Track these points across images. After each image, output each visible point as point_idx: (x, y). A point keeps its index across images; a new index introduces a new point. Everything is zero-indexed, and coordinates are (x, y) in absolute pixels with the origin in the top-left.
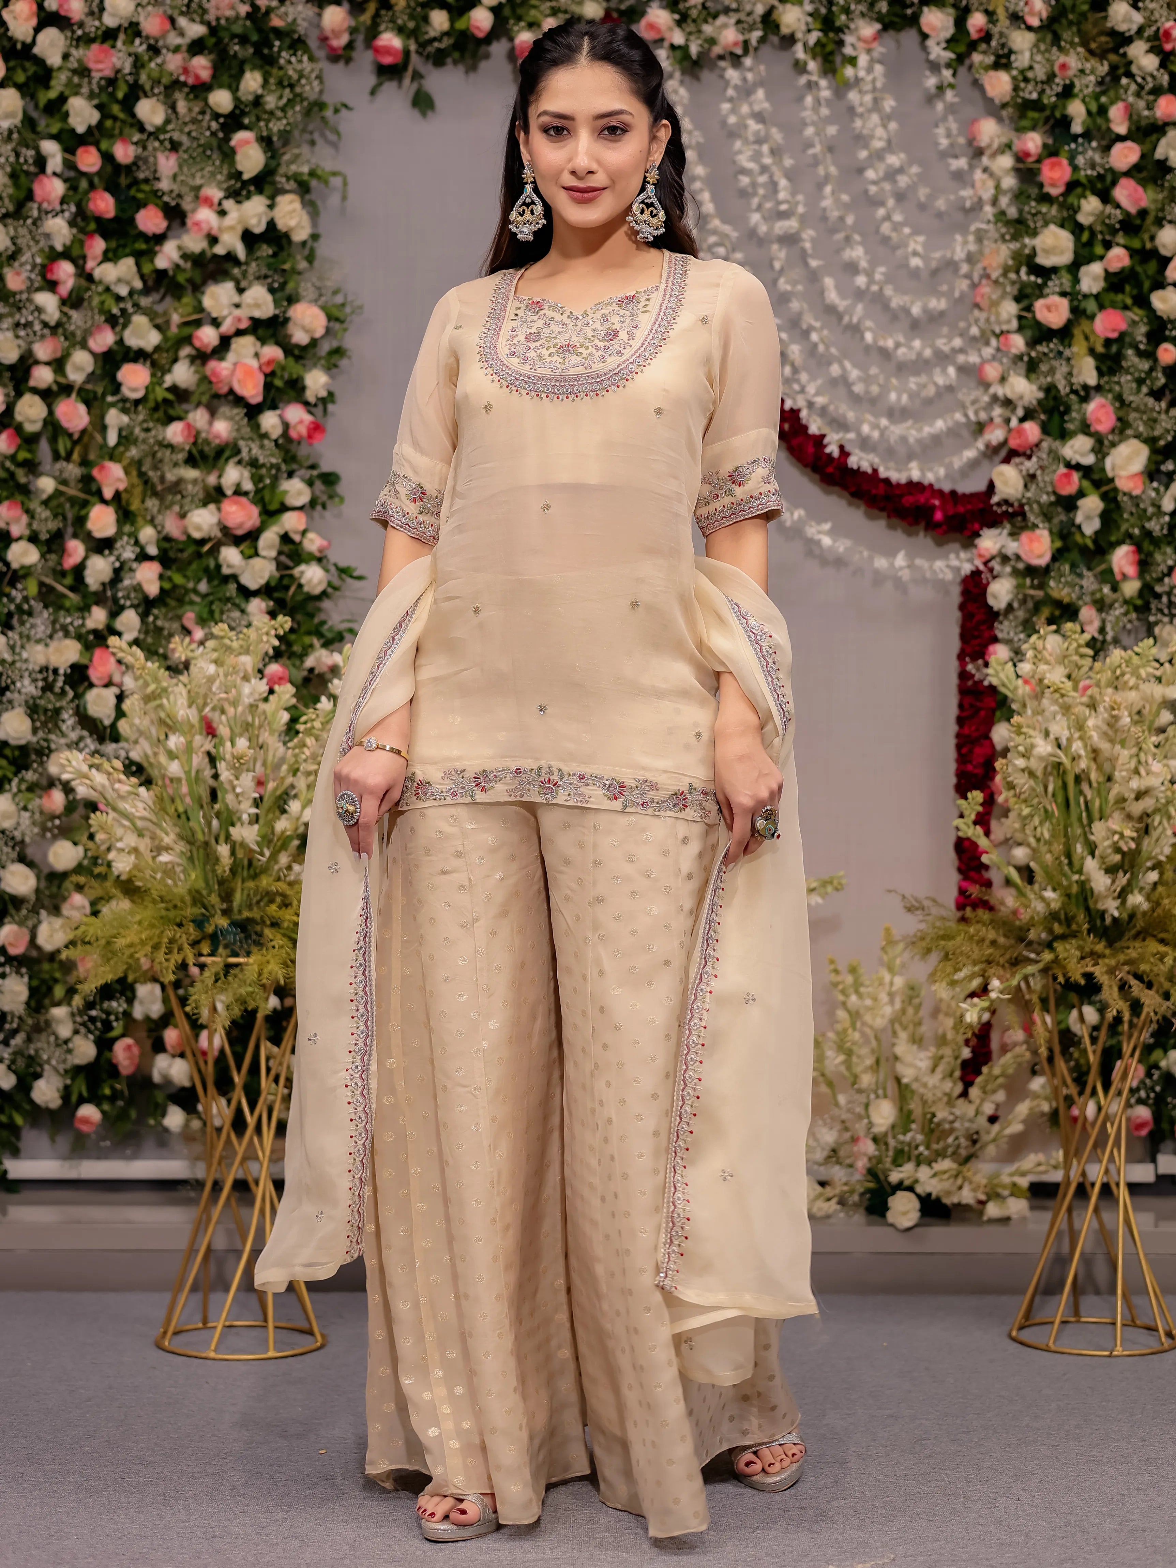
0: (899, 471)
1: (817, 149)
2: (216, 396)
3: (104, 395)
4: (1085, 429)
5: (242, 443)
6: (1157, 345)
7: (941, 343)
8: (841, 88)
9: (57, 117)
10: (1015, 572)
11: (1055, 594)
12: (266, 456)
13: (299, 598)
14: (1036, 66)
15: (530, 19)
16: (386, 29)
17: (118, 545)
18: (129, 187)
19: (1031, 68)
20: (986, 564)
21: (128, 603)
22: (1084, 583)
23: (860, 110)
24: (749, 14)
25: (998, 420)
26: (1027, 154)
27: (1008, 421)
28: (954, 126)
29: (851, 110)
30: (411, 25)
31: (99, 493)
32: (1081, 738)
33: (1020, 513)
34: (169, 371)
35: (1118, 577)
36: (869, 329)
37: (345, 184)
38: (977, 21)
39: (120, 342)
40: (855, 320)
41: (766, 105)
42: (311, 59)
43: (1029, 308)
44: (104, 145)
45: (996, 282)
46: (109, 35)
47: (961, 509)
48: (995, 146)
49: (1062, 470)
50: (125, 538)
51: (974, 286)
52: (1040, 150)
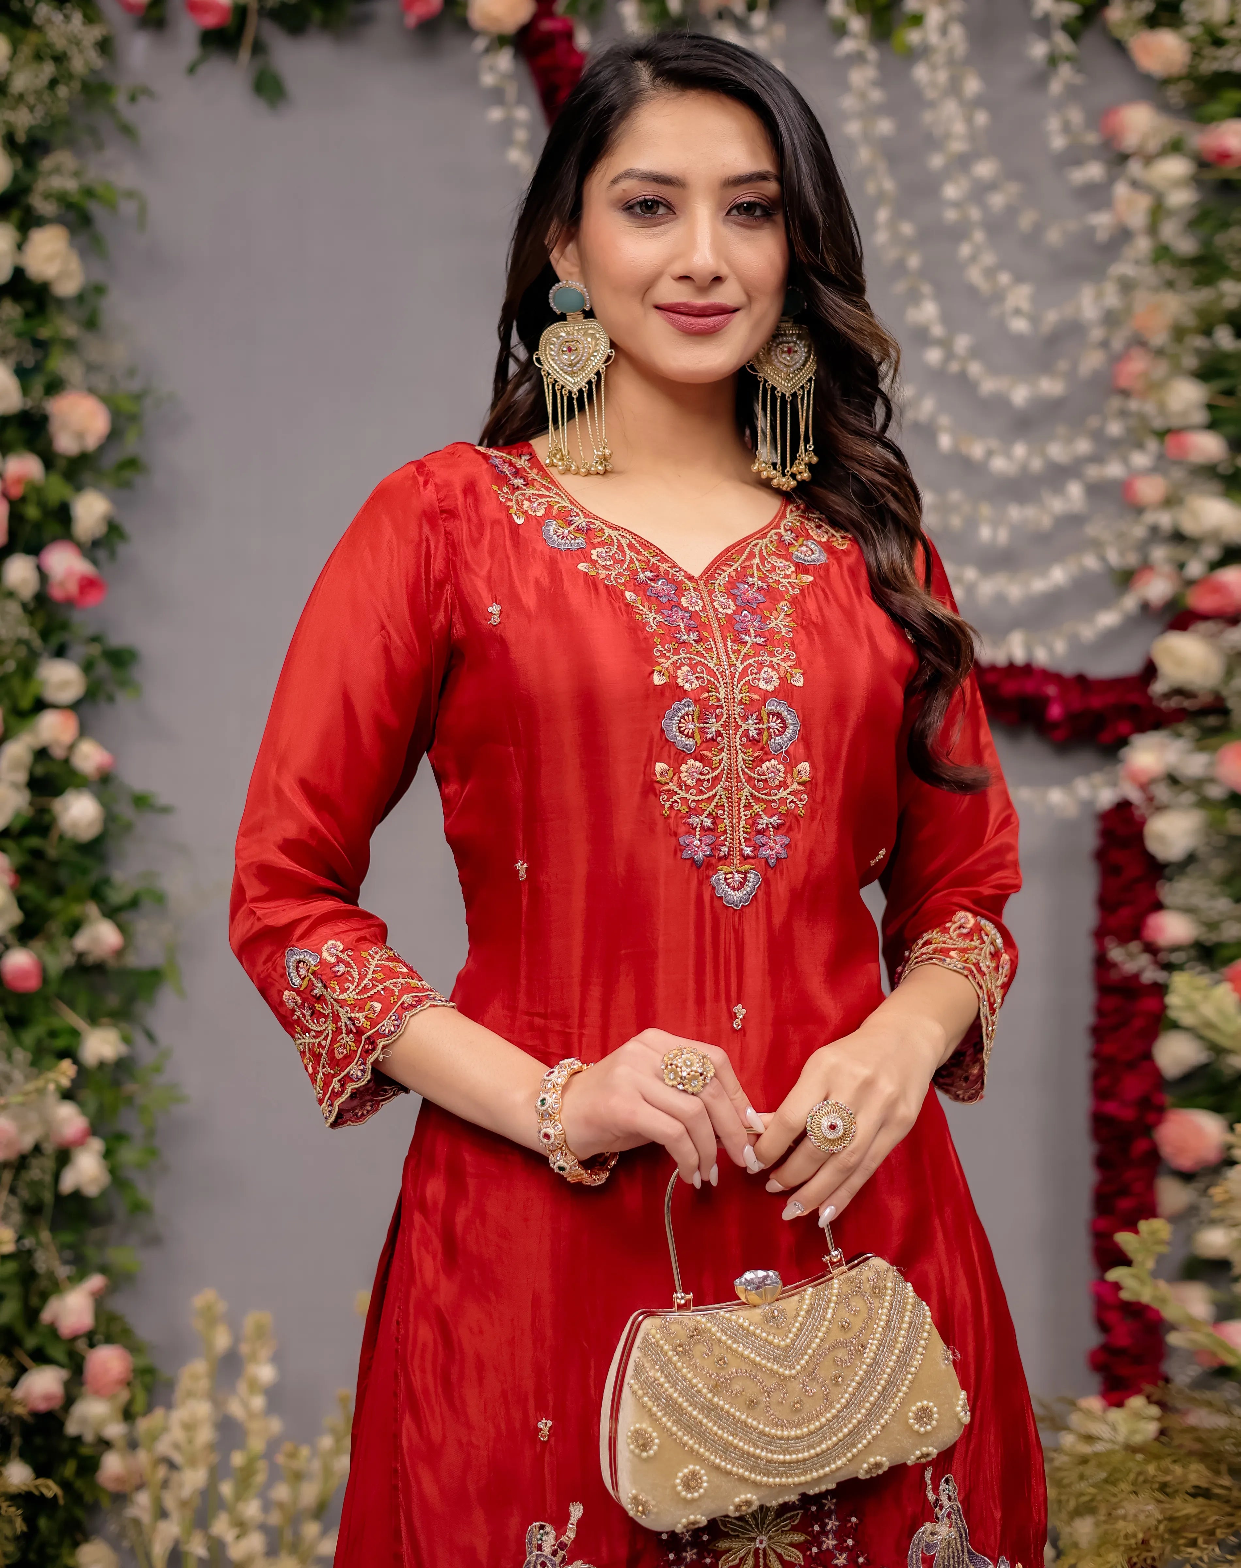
1: (864, 154)
7: (1059, 449)
8: (900, 62)
10: (1202, 805)
20: (1143, 789)
25: (1165, 568)
27: (1182, 567)
29: (917, 95)
36: (945, 429)
37: (142, 210)
45: (1159, 352)
47: (1095, 703)
48: (1153, 145)
51: (1117, 360)
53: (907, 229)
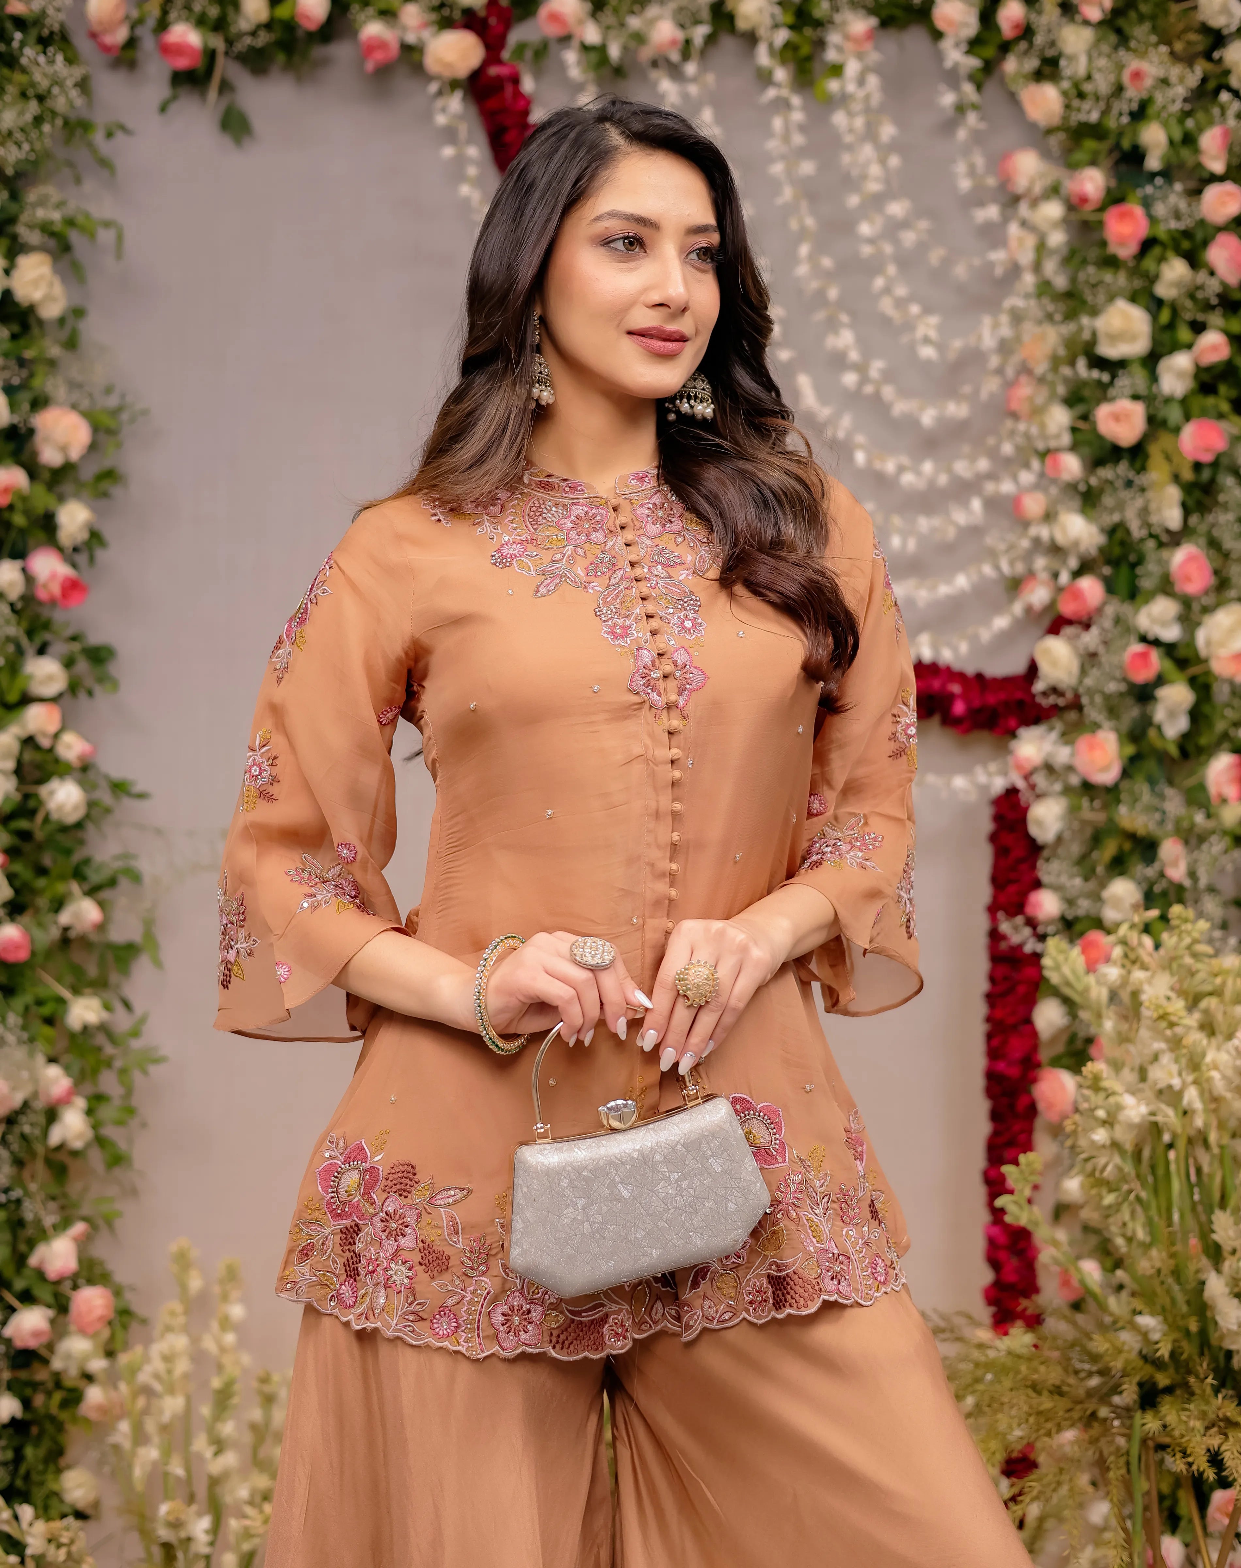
1: (788, 193)
4: (1166, 587)
7: (962, 467)
8: (822, 108)
10: (1067, 790)
11: (1127, 823)
13: (49, 828)
14: (1097, 76)
16: (179, 19)
19: (1089, 77)
20: (1027, 777)
22: (1167, 805)
23: (848, 139)
25: (1043, 576)
26: (1084, 200)
27: (1056, 575)
28: (979, 161)
29: (836, 139)
30: (214, 13)
32: (1195, 1082)
33: (1076, 705)
35: (1215, 798)
36: (861, 447)
37: (120, 238)
38: (1012, 12)
40: (842, 432)
42: (70, 61)
43: (1085, 417)
45: (1041, 380)
47: (992, 699)
48: (1038, 189)
49: (1136, 646)
51: (1010, 385)
52: (1101, 195)
53: (827, 262)
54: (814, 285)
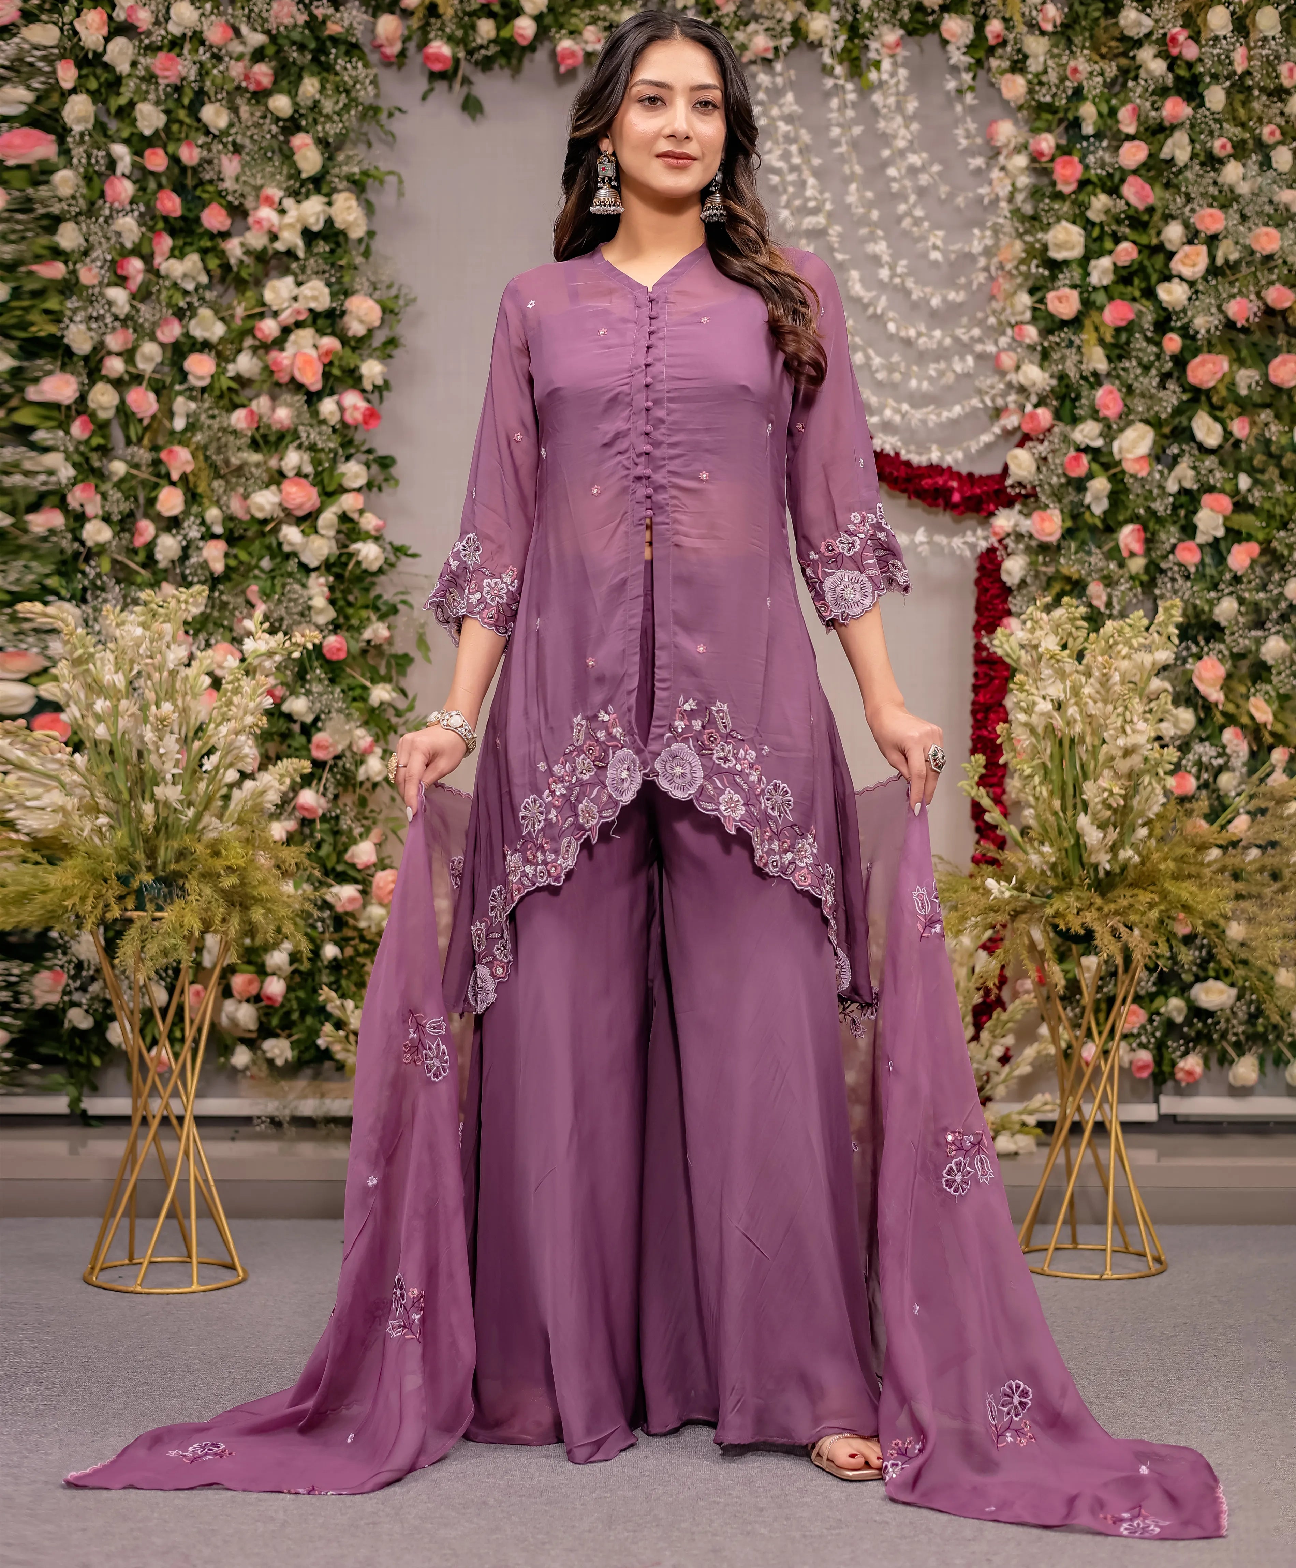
0: (920, 454)
1: (843, 149)
2: (278, 384)
3: (172, 384)
4: (1095, 414)
5: (301, 428)
6: (1164, 334)
7: (960, 332)
8: (866, 90)
9: (127, 121)
10: (1028, 550)
11: (1065, 571)
12: (325, 441)
13: (357, 573)
14: (1050, 70)
15: (572, 28)
16: (436, 36)
17: (186, 524)
18: (195, 187)
19: (1044, 72)
20: (1000, 541)
21: (196, 579)
22: (1093, 560)
23: (884, 111)
24: (780, 21)
26: (1041, 154)
27: (1022, 407)
28: (972, 127)
29: (875, 111)
30: (459, 33)
31: (168, 475)
33: (1033, 494)
34: (234, 361)
35: (1125, 554)
38: (994, 27)
39: (187, 335)
40: (879, 311)
41: (795, 108)
42: (366, 66)
43: (1042, 301)
44: (171, 148)
46: (175, 44)
49: (1072, 453)
50: (192, 518)
51: (991, 278)
52: (1053, 150)
54: (861, 210)
